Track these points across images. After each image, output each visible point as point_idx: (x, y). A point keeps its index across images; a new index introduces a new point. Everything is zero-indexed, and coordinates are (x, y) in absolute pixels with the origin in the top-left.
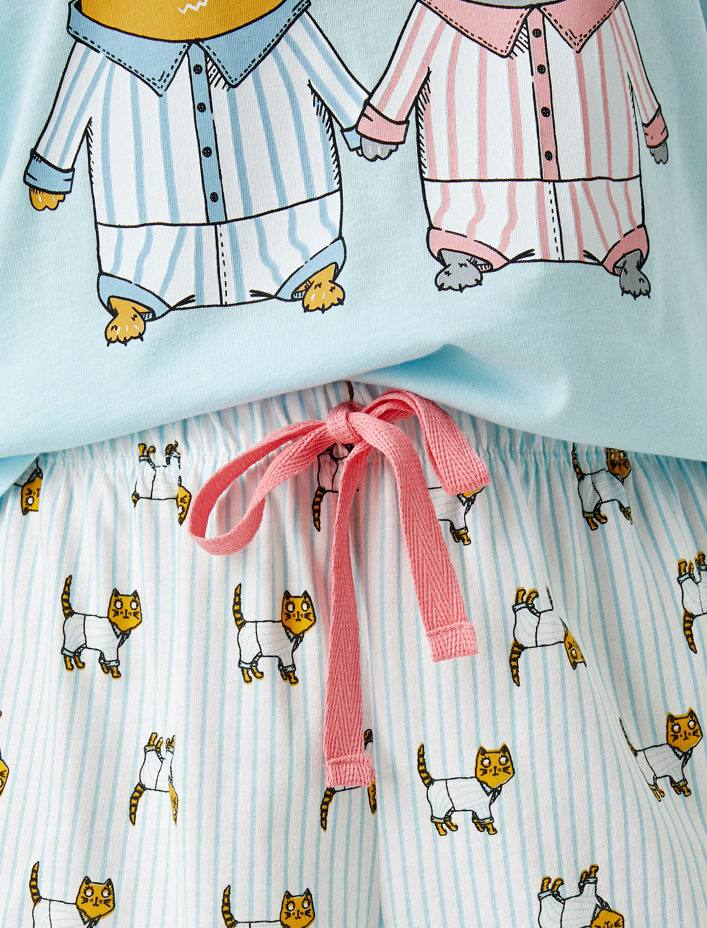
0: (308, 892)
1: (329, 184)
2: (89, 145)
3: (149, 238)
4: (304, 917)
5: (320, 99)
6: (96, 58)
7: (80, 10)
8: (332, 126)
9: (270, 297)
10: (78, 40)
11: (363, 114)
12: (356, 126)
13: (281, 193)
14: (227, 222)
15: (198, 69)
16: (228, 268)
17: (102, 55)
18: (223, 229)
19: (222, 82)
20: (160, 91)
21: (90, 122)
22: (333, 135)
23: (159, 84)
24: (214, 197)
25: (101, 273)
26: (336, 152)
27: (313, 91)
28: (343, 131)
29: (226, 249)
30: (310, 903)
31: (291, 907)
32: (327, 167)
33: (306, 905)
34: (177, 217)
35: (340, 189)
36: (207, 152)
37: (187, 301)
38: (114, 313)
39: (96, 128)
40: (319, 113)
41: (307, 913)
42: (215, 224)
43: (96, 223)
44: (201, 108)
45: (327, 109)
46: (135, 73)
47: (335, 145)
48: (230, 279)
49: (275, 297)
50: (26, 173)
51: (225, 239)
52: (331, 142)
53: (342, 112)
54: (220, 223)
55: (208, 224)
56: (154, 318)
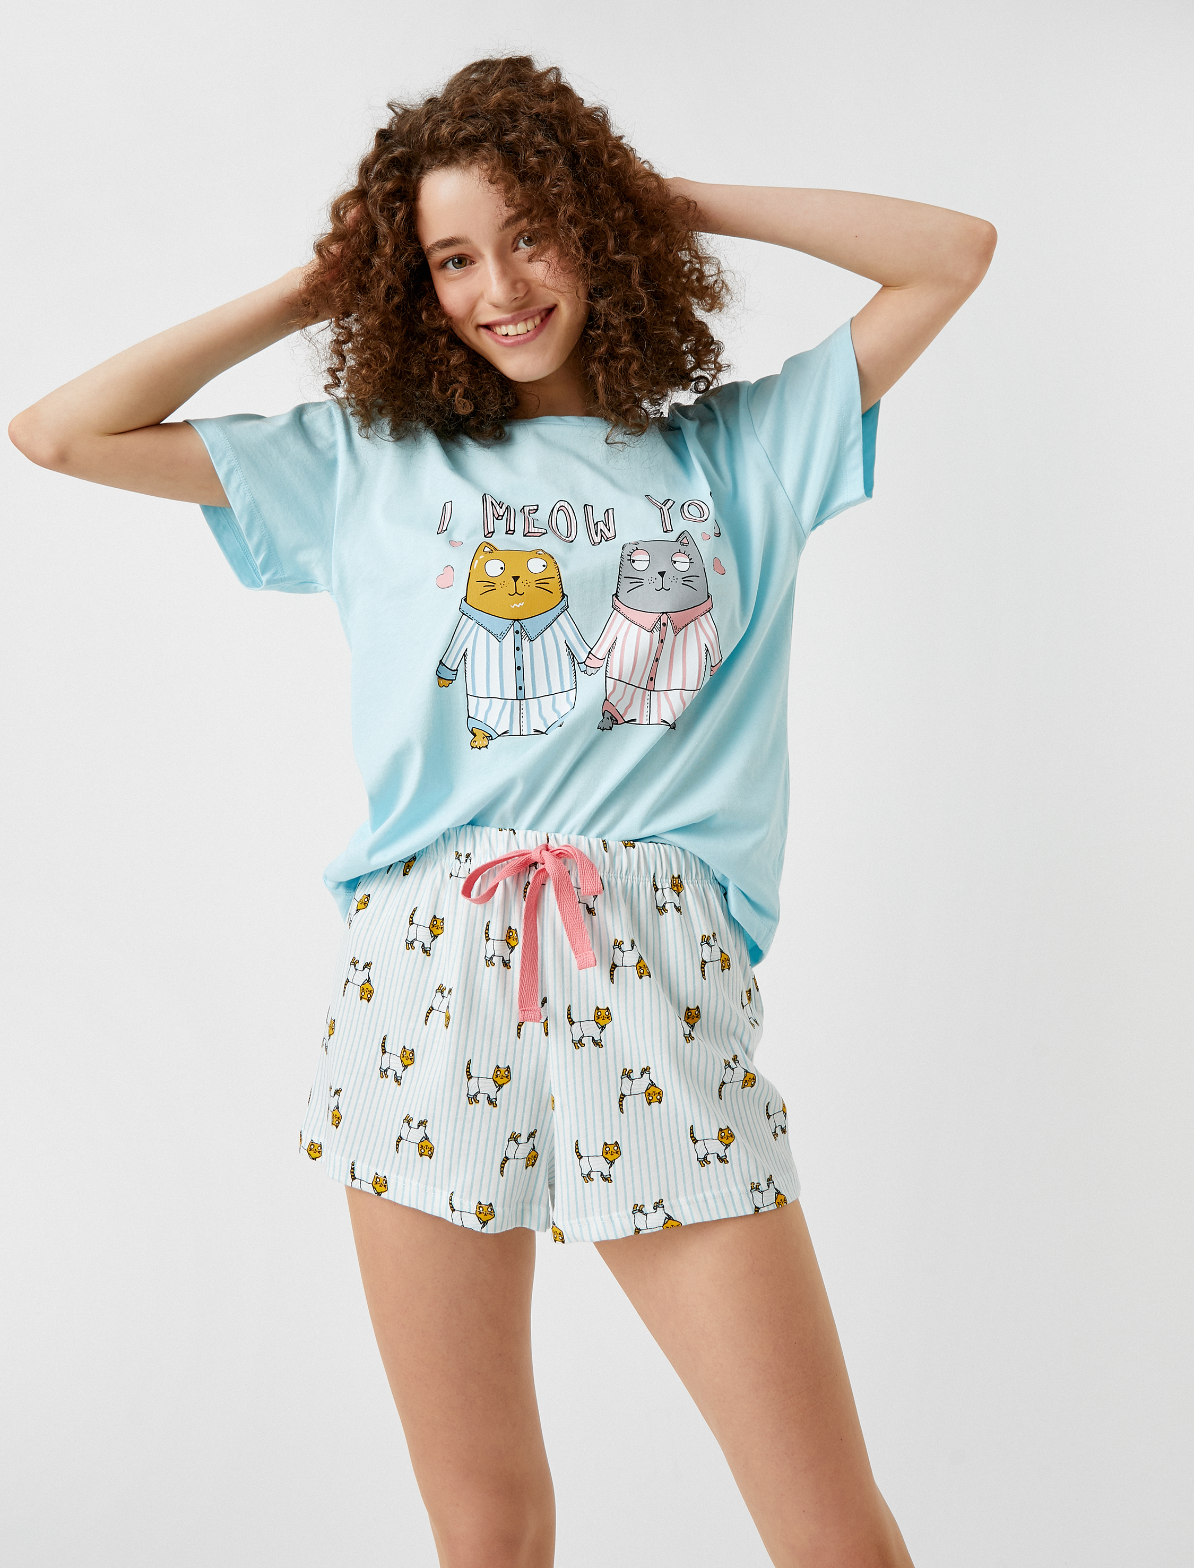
0: (508, 1067)
1: (571, 686)
2: (465, 660)
3: (491, 703)
4: (505, 1078)
5: (569, 649)
6: (471, 623)
7: (466, 602)
8: (574, 661)
9: (542, 733)
10: (464, 614)
11: (588, 657)
12: (585, 662)
13: (550, 688)
14: (525, 699)
15: (517, 632)
16: (524, 720)
17: (474, 621)
18: (523, 702)
19: (527, 638)
20: (500, 640)
21: (466, 650)
22: (574, 665)
23: (499, 637)
24: (520, 688)
25: (469, 717)
26: (575, 672)
27: (567, 645)
28: (578, 663)
29: (524, 711)
30: (509, 1072)
31: (498, 1073)
32: (571, 678)
33: (506, 1073)
34: (504, 696)
35: (576, 688)
36: (519, 668)
37: (505, 733)
38: (475, 735)
39: (469, 653)
40: (568, 655)
41: (507, 1077)
42: (520, 700)
43: (467, 695)
44: (518, 649)
45: (572, 653)
46: (489, 631)
47: (575, 669)
48: (525, 724)
49: (545, 733)
50: (437, 670)
51: (523, 707)
52: (573, 668)
53: (578, 656)
54: (522, 700)
55: (517, 699)
56: (492, 739)
